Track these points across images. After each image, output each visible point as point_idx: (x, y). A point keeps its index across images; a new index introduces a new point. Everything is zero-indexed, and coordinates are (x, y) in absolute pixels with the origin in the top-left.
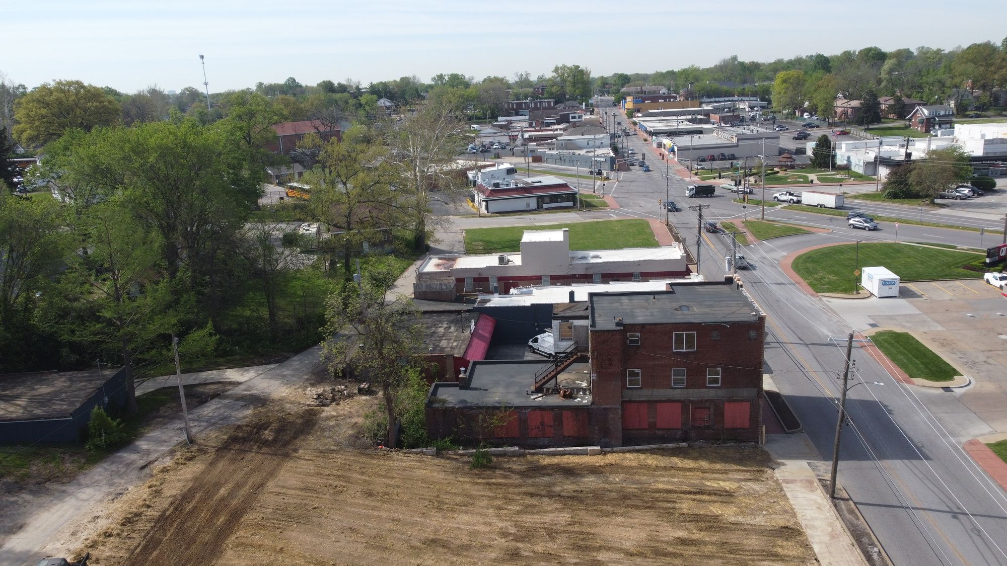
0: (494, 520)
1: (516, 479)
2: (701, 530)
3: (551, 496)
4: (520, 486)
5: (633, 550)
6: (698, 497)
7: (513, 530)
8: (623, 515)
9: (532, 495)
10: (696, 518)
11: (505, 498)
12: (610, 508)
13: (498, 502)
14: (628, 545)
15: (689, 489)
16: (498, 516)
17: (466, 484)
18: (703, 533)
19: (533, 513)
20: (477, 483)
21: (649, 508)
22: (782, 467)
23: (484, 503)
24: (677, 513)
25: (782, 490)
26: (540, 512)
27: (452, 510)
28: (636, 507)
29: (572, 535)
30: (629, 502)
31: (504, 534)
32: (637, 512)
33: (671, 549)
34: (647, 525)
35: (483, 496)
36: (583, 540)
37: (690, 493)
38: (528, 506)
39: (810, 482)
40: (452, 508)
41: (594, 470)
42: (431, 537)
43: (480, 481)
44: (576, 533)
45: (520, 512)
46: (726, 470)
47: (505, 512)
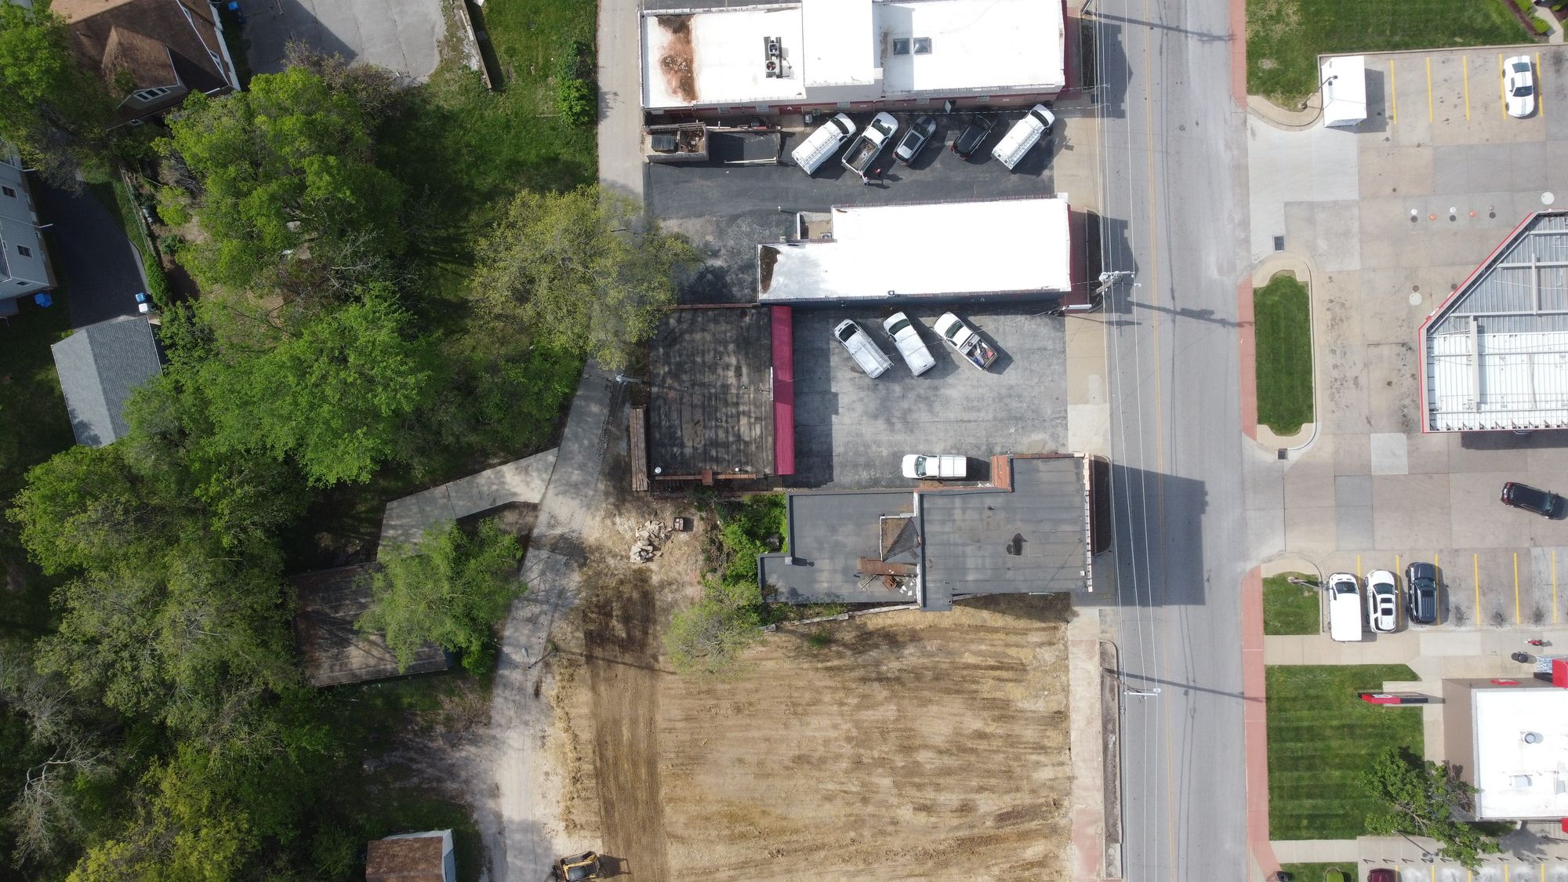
0: (838, 720)
1: (849, 660)
2: (994, 721)
3: (881, 679)
4: (852, 669)
5: (943, 746)
6: (997, 673)
7: (854, 733)
8: (938, 703)
9: (864, 680)
10: (992, 704)
11: (844, 688)
12: (926, 693)
13: (840, 695)
14: (939, 741)
15: (992, 662)
16: (842, 714)
17: (809, 675)
18: (995, 724)
19: (868, 708)
20: (817, 669)
21: (958, 692)
22: (1075, 619)
23: (827, 698)
24: (980, 696)
25: (1067, 658)
26: (873, 706)
27: (805, 713)
28: (948, 691)
29: (899, 734)
30: (942, 684)
31: (849, 739)
32: (947, 698)
33: (970, 745)
34: (955, 715)
35: (826, 687)
36: (908, 738)
37: (992, 668)
38: (864, 697)
39: (1093, 643)
40: (805, 710)
41: (914, 636)
42: (797, 753)
43: (820, 665)
44: (901, 730)
45: (858, 707)
46: (1027, 630)
47: (845, 708)
